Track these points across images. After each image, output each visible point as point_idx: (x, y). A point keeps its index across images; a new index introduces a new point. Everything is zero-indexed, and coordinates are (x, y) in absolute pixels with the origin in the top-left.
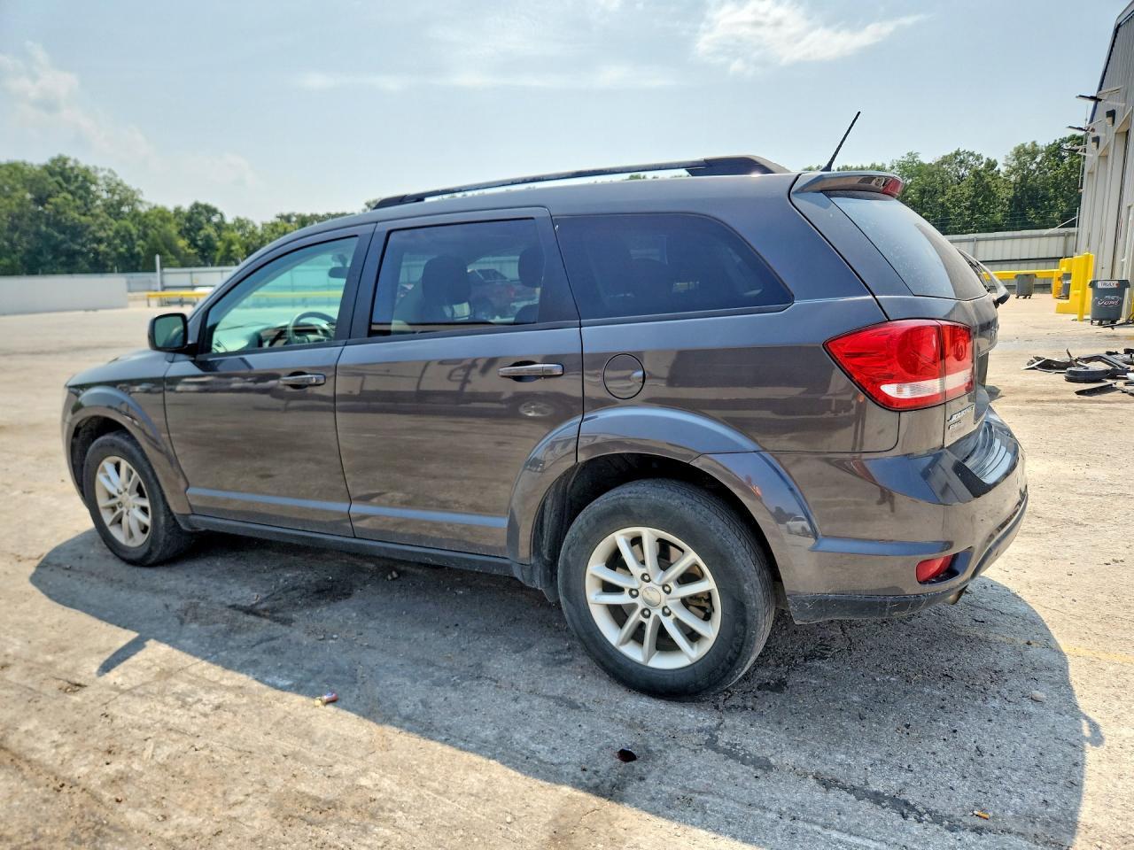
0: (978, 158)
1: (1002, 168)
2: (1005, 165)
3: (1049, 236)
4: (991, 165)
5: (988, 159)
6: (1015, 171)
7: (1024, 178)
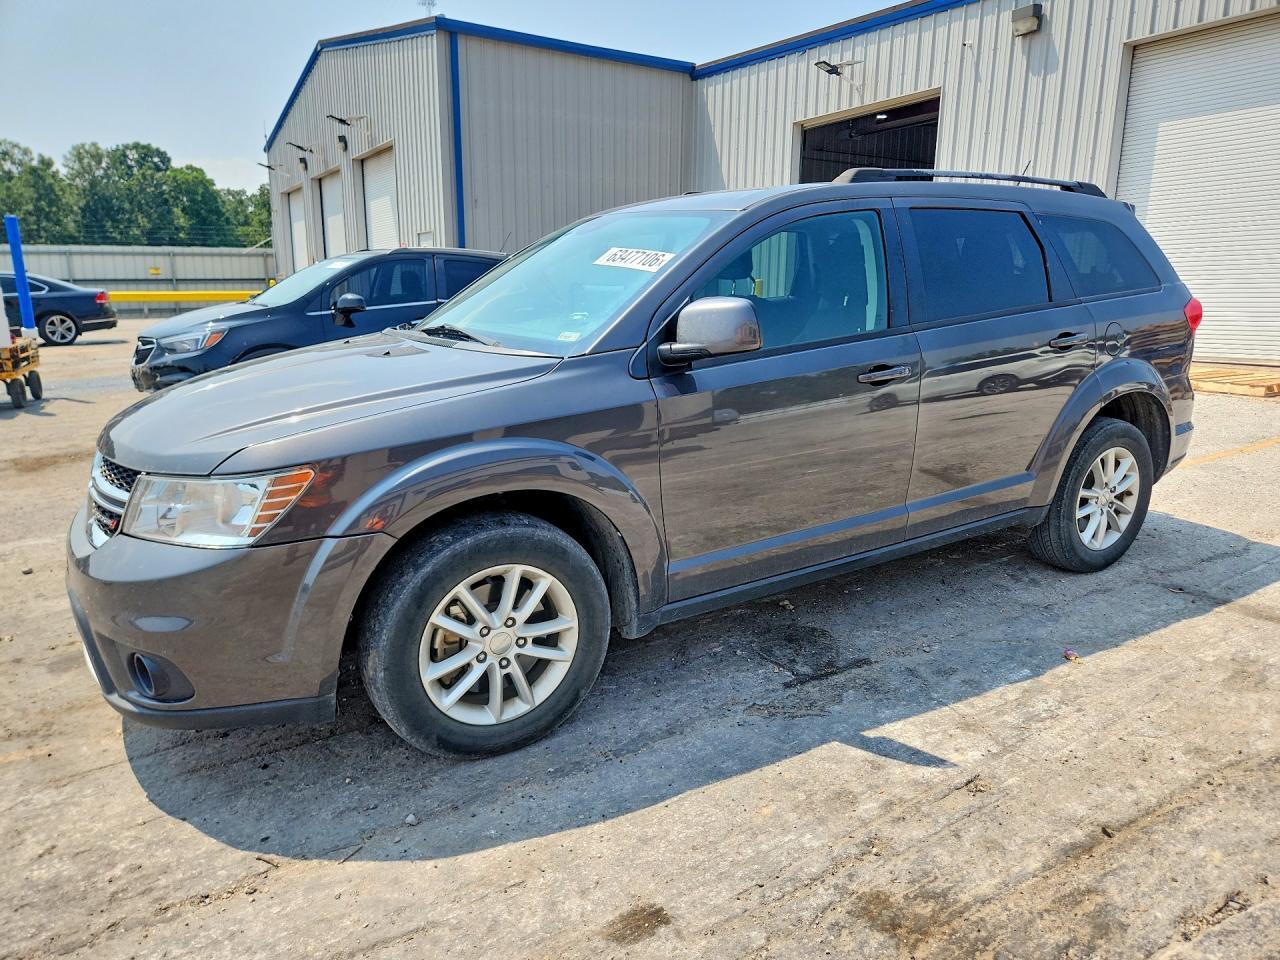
0: (26, 152)
1: (61, 168)
2: (66, 166)
3: (248, 255)
4: (47, 163)
5: (40, 155)
6: (79, 174)
7: (93, 183)
